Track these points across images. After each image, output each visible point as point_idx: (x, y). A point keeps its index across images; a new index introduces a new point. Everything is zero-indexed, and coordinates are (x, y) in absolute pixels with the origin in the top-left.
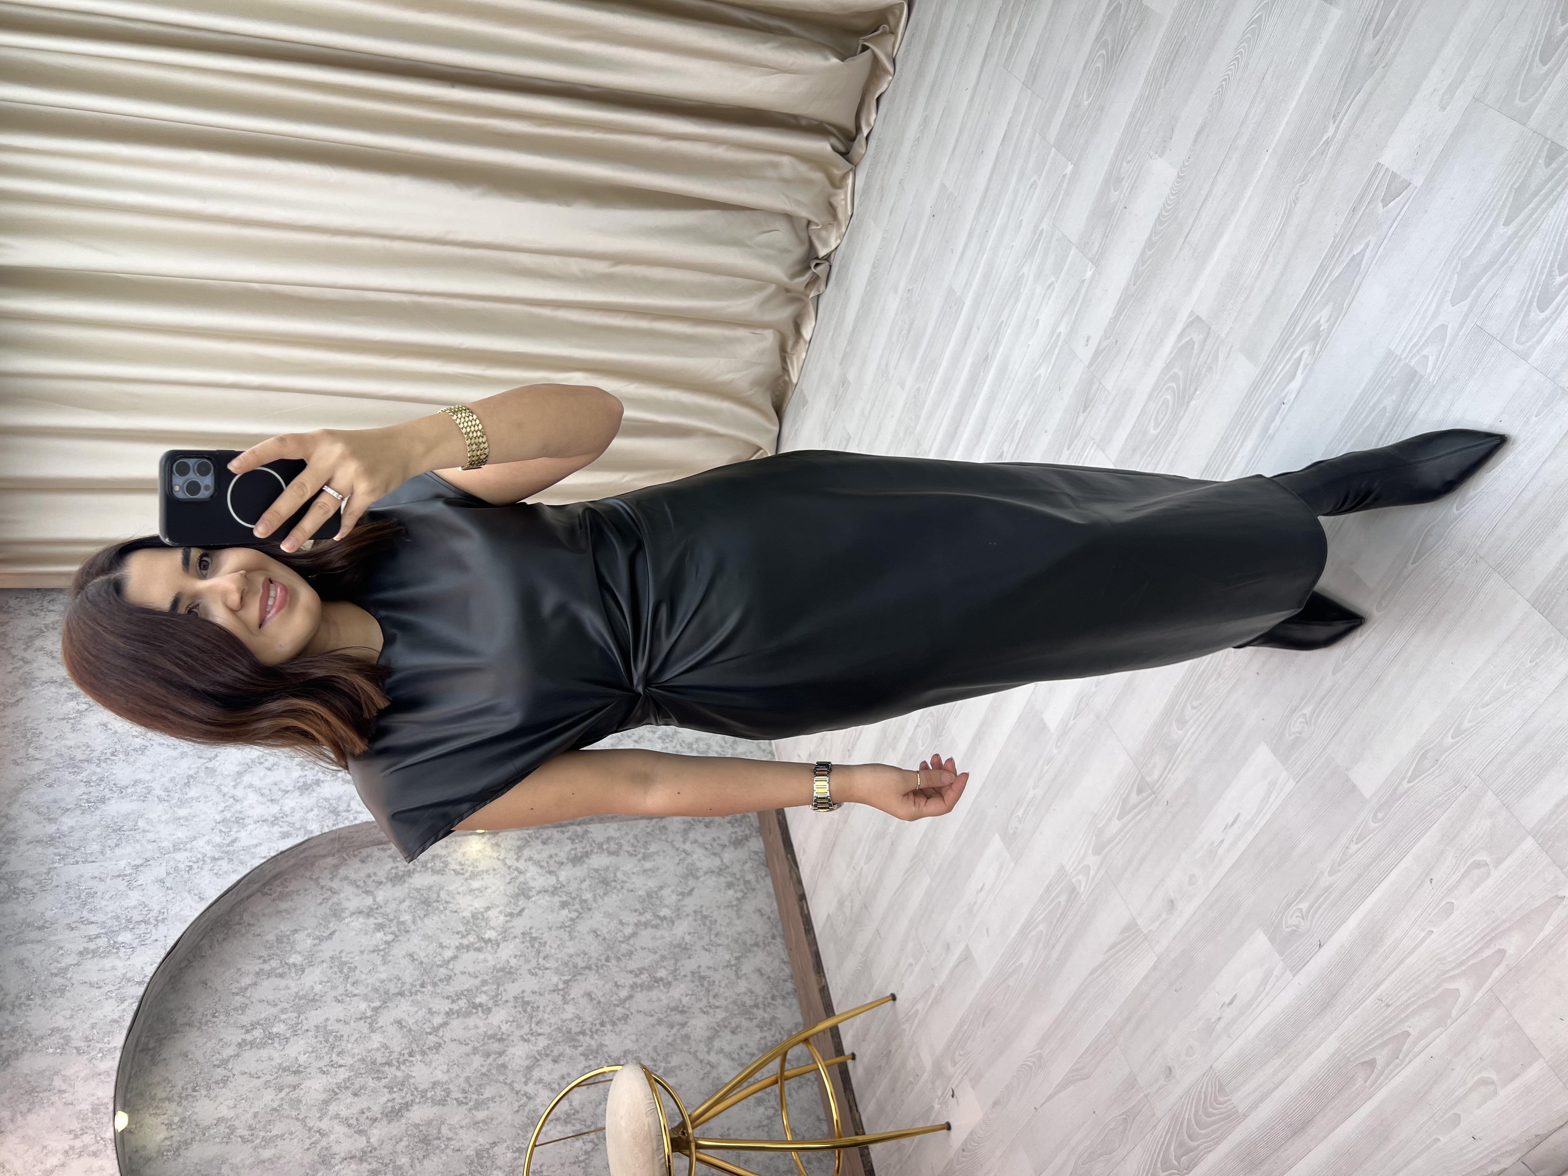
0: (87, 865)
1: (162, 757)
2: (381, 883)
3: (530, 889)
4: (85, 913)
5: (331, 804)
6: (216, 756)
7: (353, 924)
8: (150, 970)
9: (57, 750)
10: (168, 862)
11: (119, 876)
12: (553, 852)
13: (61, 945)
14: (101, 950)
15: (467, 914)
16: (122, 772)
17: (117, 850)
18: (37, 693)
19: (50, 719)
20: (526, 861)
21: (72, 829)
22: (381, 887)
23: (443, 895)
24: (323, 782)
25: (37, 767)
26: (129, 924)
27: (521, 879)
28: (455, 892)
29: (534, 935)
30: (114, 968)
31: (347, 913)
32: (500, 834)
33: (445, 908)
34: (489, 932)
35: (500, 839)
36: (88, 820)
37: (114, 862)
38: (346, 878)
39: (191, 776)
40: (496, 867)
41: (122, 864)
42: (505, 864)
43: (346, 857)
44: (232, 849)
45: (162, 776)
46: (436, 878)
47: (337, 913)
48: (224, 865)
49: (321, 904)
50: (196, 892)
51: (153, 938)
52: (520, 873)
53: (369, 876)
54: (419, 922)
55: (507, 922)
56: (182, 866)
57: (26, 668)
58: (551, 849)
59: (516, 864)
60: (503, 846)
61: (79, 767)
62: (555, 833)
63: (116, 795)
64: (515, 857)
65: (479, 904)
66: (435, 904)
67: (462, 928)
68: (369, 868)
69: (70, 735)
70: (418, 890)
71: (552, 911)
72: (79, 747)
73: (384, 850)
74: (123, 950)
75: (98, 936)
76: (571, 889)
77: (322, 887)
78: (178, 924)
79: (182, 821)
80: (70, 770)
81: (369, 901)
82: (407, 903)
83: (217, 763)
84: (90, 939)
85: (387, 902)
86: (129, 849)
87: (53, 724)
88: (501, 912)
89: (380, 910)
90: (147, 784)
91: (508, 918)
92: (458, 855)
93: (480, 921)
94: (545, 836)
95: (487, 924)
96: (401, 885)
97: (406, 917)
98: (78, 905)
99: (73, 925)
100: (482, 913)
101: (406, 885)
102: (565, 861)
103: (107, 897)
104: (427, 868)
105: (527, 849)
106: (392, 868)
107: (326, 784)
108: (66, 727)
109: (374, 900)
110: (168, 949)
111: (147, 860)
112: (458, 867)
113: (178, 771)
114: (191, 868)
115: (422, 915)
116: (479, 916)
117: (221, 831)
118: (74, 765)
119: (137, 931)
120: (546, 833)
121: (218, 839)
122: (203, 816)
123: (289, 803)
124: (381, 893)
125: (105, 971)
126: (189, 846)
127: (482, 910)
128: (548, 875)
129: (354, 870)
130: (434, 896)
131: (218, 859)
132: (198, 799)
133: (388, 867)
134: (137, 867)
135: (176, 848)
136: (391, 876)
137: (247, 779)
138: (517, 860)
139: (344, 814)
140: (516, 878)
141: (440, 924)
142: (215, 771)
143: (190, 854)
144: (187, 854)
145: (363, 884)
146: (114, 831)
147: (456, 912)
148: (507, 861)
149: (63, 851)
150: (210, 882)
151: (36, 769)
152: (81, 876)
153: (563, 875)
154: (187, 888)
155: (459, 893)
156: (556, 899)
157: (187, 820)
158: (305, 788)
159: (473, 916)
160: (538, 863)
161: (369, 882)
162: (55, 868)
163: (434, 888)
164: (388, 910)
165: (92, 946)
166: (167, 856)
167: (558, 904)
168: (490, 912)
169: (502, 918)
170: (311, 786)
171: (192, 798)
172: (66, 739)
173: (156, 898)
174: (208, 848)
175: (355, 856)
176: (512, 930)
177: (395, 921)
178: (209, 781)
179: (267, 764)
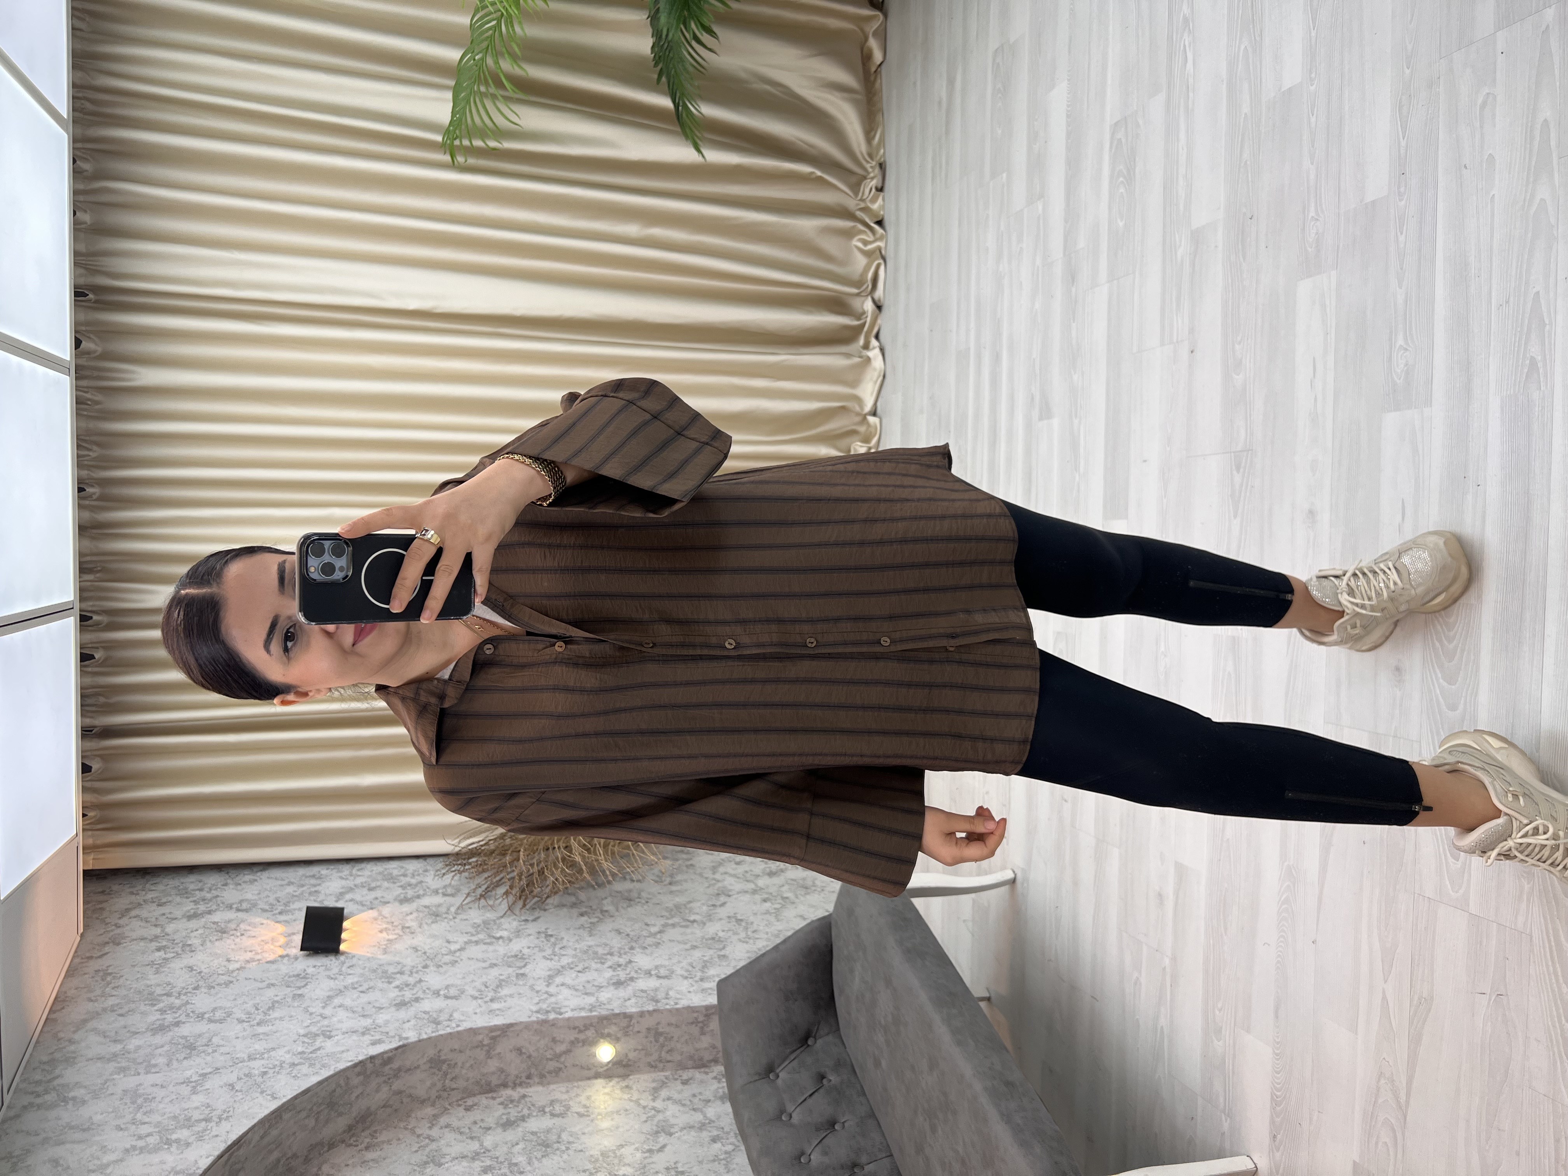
0: (149, 1075)
1: (248, 988)
2: (489, 1129)
3: (672, 1126)
4: (139, 1116)
5: (430, 1016)
6: (306, 985)
7: (455, 1168)
8: (205, 1163)
9: (136, 988)
10: (241, 1069)
11: (183, 1083)
12: (696, 1091)
13: (106, 1144)
14: (151, 1146)
15: (596, 1152)
16: (202, 1002)
17: (185, 1062)
18: (124, 947)
19: (134, 966)
20: (664, 1100)
21: (139, 1048)
22: (490, 1132)
23: (565, 1136)
24: (423, 999)
25: (111, 1001)
26: (188, 1123)
27: (660, 1117)
28: (580, 1133)
29: (680, 1169)
30: (163, 1162)
31: (448, 1158)
32: (631, 1077)
33: (568, 1149)
34: (623, 1168)
35: (631, 1083)
36: (158, 1039)
37: (179, 1073)
38: (447, 1126)
39: (277, 1002)
40: (628, 1107)
41: (188, 1073)
42: (639, 1105)
43: (449, 1107)
44: (314, 1055)
45: (245, 1002)
46: (557, 1121)
47: (436, 1160)
48: (305, 1069)
49: (416, 1151)
50: (269, 1092)
51: (214, 1133)
52: (659, 1112)
53: (475, 1123)
54: (536, 1162)
55: (645, 1158)
56: (257, 1072)
57: (118, 931)
58: (694, 1088)
59: (652, 1104)
60: (634, 1088)
61: (156, 1000)
62: (698, 1075)
63: (192, 1020)
64: (650, 1098)
65: (608, 1143)
66: (556, 1146)
67: (589, 1166)
68: (476, 1115)
69: (151, 977)
70: (533, 1133)
71: (702, 1146)
72: (159, 985)
73: (494, 1098)
74: (175, 1145)
75: (149, 1135)
76: (722, 1124)
77: (418, 1136)
78: (245, 1121)
79: (261, 1037)
80: (146, 1002)
81: (475, 1146)
82: (521, 1146)
83: (306, 991)
84: (140, 1138)
85: (496, 1146)
86: (198, 1060)
87: (137, 969)
88: (637, 1149)
89: (488, 1154)
90: (226, 1010)
91: (647, 1155)
92: (582, 1099)
93: (611, 1158)
94: (685, 1077)
95: (620, 1161)
96: (514, 1129)
97: (521, 1159)
98: (131, 1110)
99: (122, 1126)
100: (614, 1152)
101: (520, 1129)
102: (713, 1099)
103: (167, 1100)
104: (545, 1113)
105: (665, 1090)
106: (503, 1114)
107: (426, 1001)
108: (150, 971)
109: (482, 1145)
110: (229, 1143)
111: (217, 1069)
112: (582, 1110)
113: (263, 998)
114: (265, 1073)
115: (539, 1156)
116: (611, 1154)
117: (303, 1042)
118: (153, 1000)
119: (196, 1129)
120: (686, 1075)
121: (300, 1049)
122: (285, 1032)
123: (381, 1018)
124: (489, 1137)
125: (152, 1165)
126: (266, 1056)
127: (615, 1148)
128: (693, 1112)
129: (458, 1117)
130: (554, 1138)
131: (297, 1065)
132: (281, 1019)
133: (497, 1114)
134: (204, 1075)
135: (251, 1058)
136: (501, 1122)
137: (337, 1001)
138: (654, 1100)
139: (444, 1023)
140: (654, 1116)
141: (562, 1163)
142: (304, 996)
143: (267, 1062)
144: (263, 1062)
145: (467, 1131)
146: (185, 1047)
147: (581, 1151)
148: (641, 1102)
149: (123, 1064)
150: (286, 1084)
151: (111, 1003)
152: (140, 1085)
153: (711, 1112)
154: (259, 1090)
155: (584, 1134)
156: (705, 1135)
157: (268, 1036)
158: (401, 1004)
159: (602, 1154)
160: (680, 1102)
161: (475, 1128)
162: (114, 1079)
163: (554, 1130)
164: (498, 1154)
165: (141, 1143)
166: (240, 1064)
167: (707, 1139)
168: (623, 1150)
169: (639, 1155)
170: (409, 1002)
171: (276, 1019)
172: (148, 980)
173: (221, 1100)
174: (288, 1056)
175: (459, 1105)
176: (652, 1166)
177: (506, 1163)
178: (296, 1004)
179: (361, 989)
